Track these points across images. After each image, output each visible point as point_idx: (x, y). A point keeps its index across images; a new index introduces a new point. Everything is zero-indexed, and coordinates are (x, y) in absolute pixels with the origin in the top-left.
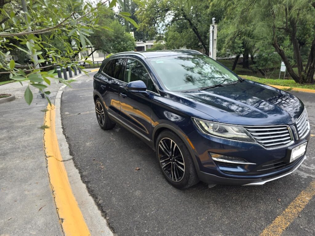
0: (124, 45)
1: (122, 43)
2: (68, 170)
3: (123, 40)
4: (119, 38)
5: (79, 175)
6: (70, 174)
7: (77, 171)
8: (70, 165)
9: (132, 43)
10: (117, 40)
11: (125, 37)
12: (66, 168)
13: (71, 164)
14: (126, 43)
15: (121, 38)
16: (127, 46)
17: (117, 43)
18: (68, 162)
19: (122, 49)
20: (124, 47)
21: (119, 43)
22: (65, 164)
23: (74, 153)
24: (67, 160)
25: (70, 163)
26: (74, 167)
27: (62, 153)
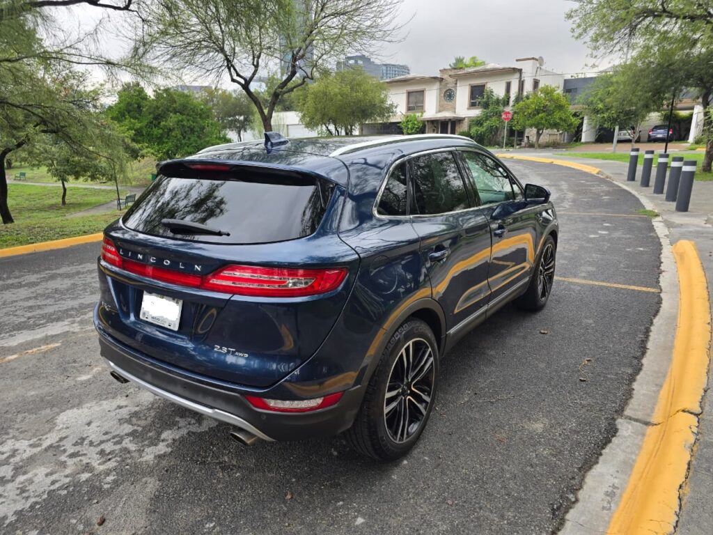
2: (654, 399)
5: (638, 377)
6: (655, 389)
7: (635, 385)
8: (639, 405)
12: (655, 404)
13: (637, 407)
18: (639, 415)
22: (649, 415)
23: (603, 425)
24: (636, 420)
25: (635, 410)
26: (634, 396)
27: (632, 453)
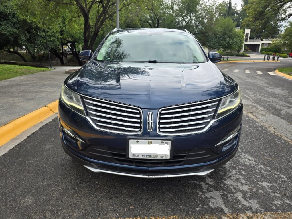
0: (229, 41)
1: (228, 39)
3: (230, 37)
4: (226, 34)
9: (239, 40)
10: (223, 37)
11: (232, 34)
14: (232, 40)
15: (229, 34)
16: (233, 42)
17: (222, 39)
19: (227, 45)
20: (229, 43)
21: (224, 39)
